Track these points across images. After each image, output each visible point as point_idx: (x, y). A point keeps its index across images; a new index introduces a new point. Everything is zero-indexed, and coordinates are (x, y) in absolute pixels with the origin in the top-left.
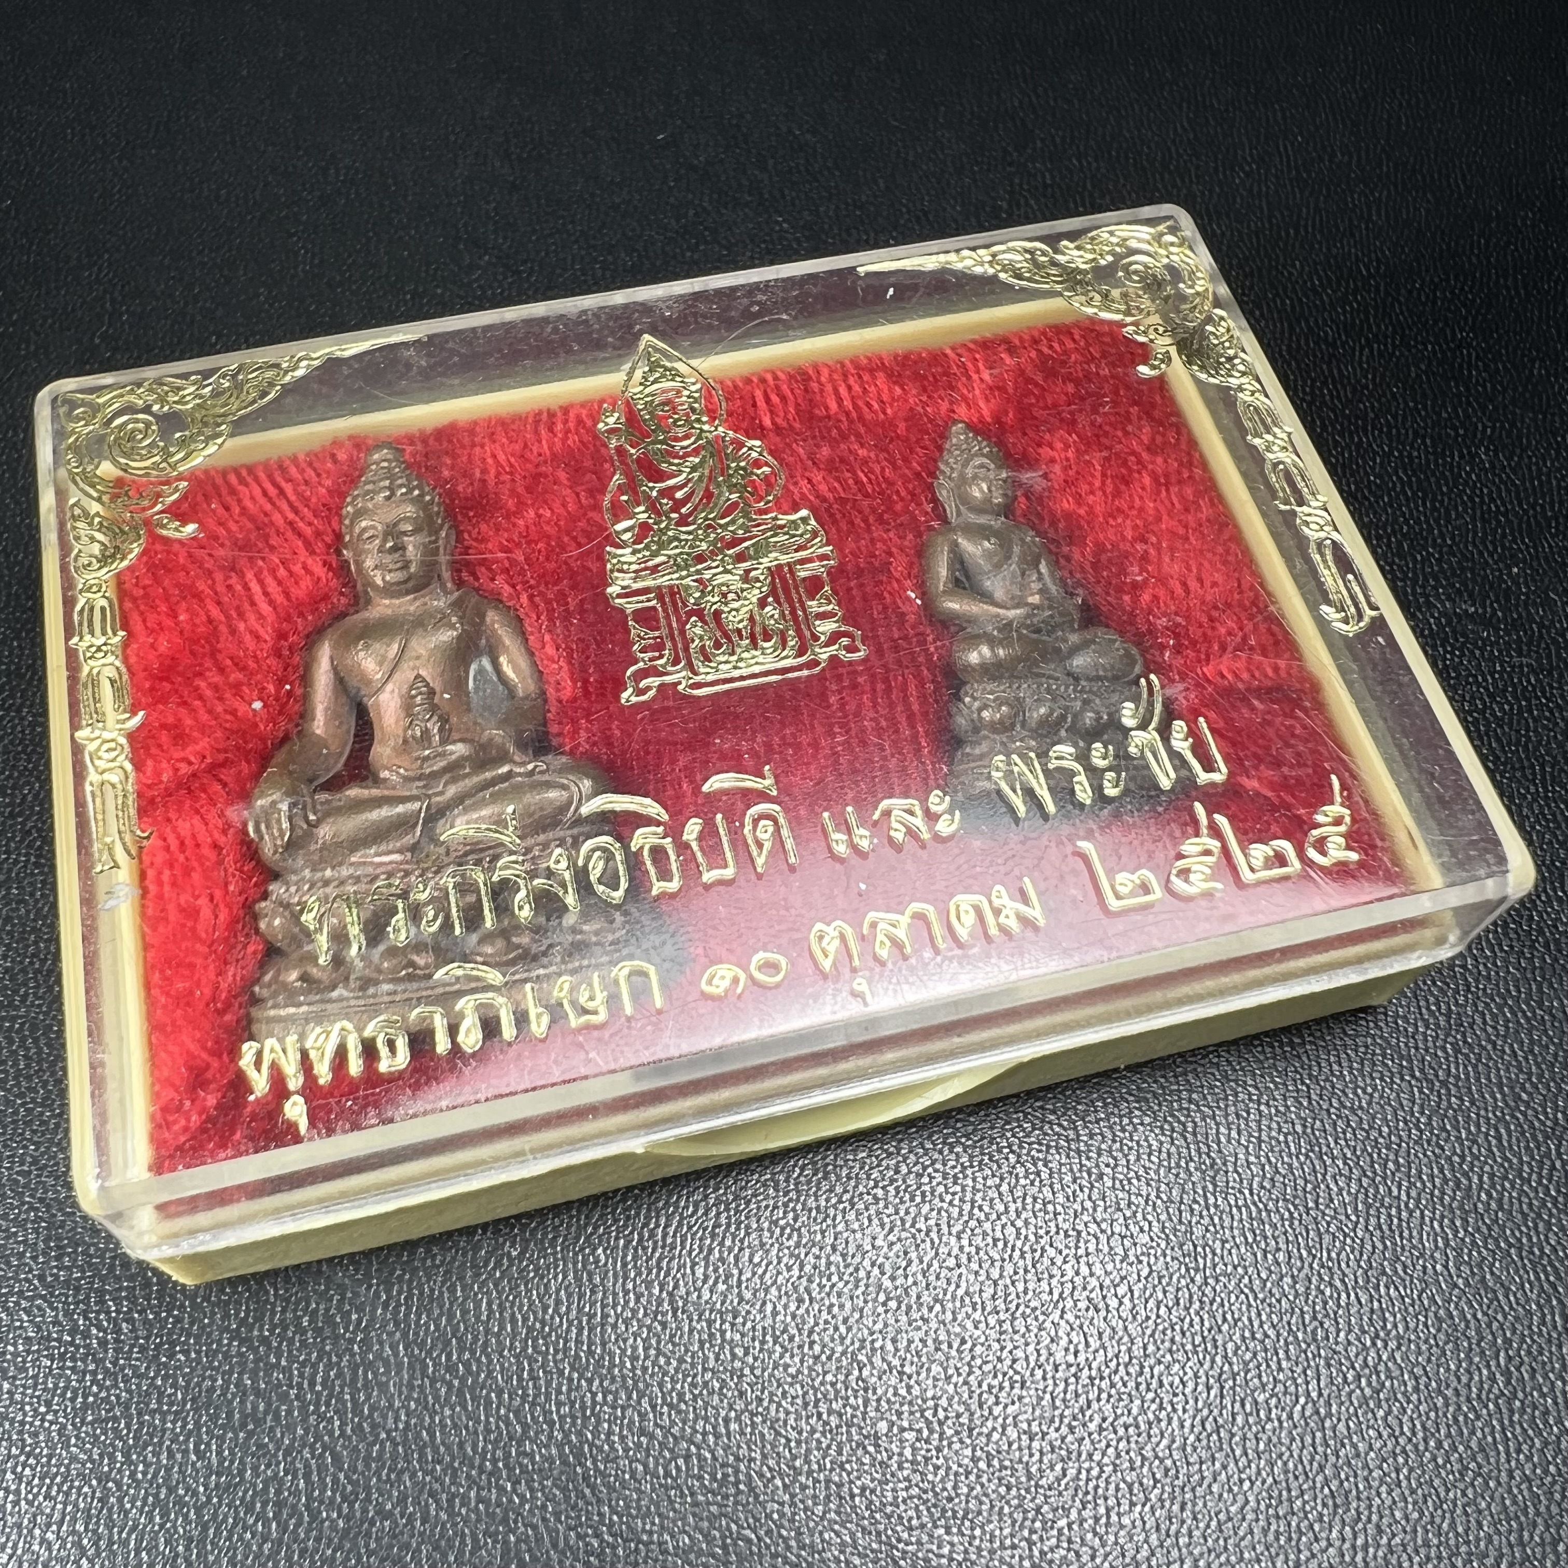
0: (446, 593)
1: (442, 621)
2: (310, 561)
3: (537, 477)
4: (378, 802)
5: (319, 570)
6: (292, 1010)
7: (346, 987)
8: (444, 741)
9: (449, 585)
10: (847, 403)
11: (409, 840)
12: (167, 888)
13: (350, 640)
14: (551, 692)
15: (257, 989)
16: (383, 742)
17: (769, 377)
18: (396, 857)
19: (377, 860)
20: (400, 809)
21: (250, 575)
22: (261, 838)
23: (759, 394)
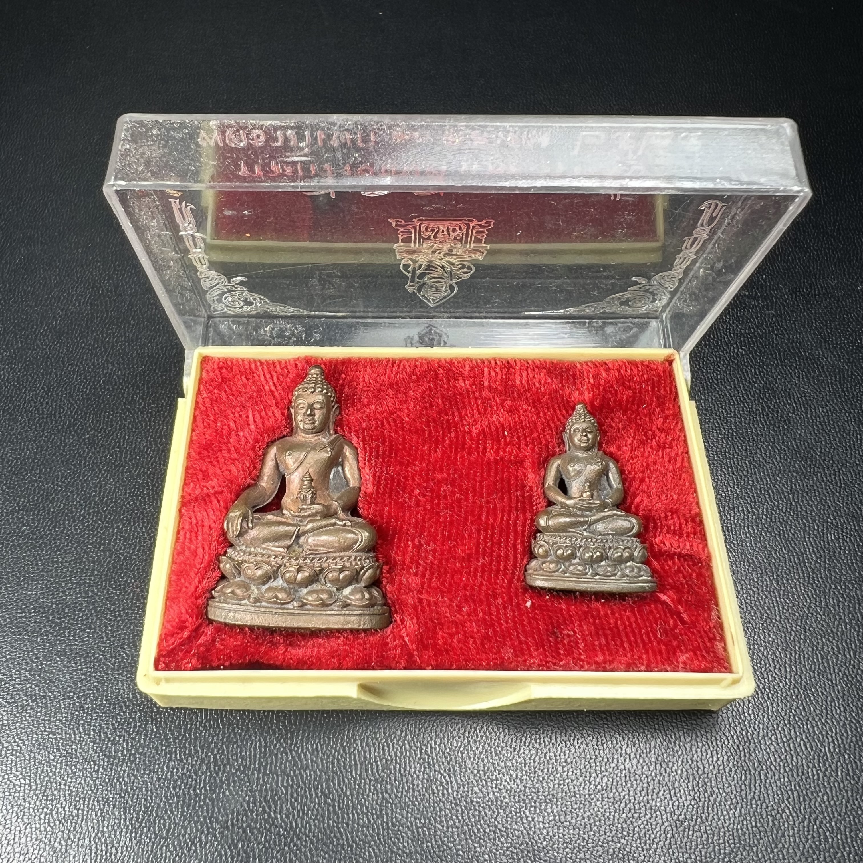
0: (331, 435)
1: (323, 449)
2: (276, 411)
3: (379, 391)
4: (279, 523)
5: (278, 414)
6: (225, 605)
7: (249, 600)
8: (312, 503)
9: (332, 432)
10: (524, 382)
11: (288, 542)
12: (187, 540)
13: (283, 450)
14: (363, 488)
15: (213, 592)
16: (288, 497)
17: (493, 362)
18: (281, 549)
19: (273, 549)
20: (287, 528)
21: (250, 412)
22: (228, 529)
23: (486, 370)
